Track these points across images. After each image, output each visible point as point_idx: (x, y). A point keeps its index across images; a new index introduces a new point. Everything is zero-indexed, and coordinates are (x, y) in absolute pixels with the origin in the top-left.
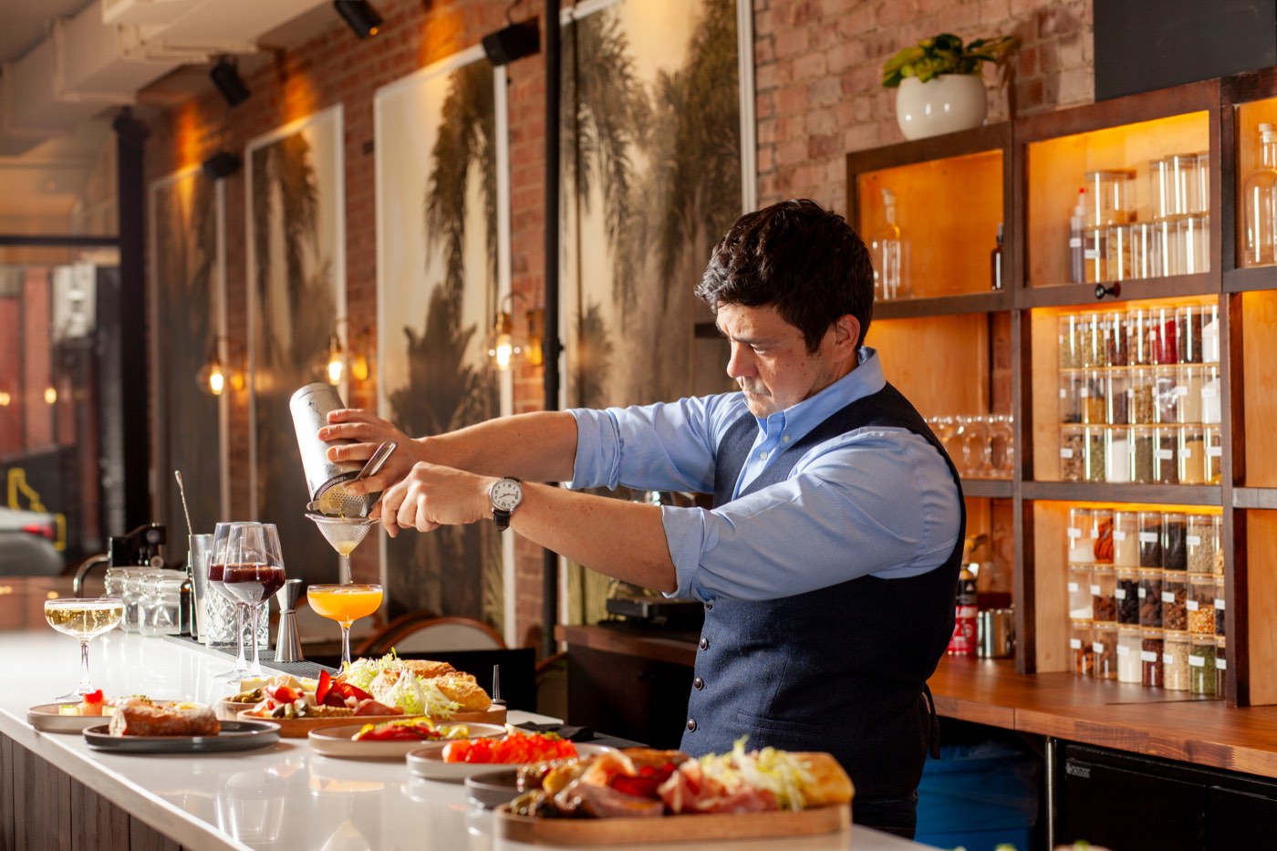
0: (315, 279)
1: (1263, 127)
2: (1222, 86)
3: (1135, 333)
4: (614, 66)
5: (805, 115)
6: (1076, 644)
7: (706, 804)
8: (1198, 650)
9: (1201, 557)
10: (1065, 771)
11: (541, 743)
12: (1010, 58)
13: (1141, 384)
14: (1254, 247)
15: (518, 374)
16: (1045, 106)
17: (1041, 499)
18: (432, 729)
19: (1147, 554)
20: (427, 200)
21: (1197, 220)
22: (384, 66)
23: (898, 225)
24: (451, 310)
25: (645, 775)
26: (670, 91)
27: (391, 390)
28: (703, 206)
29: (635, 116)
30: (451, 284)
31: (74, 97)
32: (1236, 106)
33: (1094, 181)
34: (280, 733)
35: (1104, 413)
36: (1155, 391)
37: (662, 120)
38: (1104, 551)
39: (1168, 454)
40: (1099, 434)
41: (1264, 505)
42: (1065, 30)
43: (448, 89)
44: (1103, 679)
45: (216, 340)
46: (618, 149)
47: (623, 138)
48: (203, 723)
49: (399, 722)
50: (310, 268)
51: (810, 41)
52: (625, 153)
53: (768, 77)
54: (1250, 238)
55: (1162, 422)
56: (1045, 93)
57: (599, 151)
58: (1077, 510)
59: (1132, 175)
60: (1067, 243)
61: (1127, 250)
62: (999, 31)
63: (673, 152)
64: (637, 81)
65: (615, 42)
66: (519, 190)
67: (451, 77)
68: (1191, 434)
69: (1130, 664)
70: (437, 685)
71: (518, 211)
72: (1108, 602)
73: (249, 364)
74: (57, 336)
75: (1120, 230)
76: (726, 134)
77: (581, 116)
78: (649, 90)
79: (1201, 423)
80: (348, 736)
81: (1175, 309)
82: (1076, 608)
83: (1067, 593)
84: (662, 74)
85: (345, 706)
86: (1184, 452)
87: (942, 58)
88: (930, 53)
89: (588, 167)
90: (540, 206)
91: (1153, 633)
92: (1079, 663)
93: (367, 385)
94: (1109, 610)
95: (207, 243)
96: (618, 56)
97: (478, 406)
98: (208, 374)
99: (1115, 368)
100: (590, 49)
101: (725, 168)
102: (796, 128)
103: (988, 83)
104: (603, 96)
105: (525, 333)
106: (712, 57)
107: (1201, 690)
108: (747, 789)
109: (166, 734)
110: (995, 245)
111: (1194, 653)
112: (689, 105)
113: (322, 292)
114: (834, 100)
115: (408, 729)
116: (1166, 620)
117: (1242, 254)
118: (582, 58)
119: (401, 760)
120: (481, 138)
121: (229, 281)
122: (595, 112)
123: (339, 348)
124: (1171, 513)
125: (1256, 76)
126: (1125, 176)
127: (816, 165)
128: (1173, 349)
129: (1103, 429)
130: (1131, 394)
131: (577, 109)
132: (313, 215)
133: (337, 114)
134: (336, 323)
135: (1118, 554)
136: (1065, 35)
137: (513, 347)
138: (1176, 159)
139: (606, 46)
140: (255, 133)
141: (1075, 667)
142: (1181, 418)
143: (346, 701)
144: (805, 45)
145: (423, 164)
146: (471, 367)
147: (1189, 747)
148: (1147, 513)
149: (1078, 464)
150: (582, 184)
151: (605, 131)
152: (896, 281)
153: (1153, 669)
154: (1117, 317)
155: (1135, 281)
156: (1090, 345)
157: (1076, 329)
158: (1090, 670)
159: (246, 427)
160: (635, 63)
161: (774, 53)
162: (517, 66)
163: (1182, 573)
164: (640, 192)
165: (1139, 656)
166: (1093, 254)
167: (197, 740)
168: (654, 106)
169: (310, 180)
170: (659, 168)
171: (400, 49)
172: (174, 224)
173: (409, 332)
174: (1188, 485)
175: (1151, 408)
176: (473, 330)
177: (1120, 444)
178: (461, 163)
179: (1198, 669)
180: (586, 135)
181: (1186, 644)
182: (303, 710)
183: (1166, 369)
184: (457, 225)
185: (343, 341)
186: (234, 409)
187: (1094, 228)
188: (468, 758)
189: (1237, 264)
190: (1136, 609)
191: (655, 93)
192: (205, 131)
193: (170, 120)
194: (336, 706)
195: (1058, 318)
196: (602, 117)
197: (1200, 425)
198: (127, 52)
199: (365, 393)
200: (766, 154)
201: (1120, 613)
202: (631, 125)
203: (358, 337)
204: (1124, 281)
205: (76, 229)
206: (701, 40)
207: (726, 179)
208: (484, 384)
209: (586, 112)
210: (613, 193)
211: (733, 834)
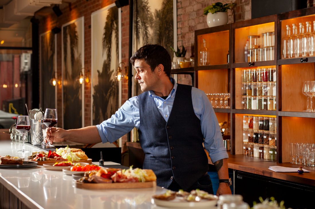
0: (77, 58)
1: (287, 26)
2: (278, 16)
3: (258, 74)
4: (145, 8)
5: (188, 21)
6: (244, 148)
7: (122, 180)
8: (272, 150)
9: (272, 128)
10: (237, 177)
11: (93, 167)
12: (234, 8)
13: (260, 86)
14: (284, 54)
15: (123, 82)
16: (242, 20)
17: (236, 113)
18: (72, 164)
19: (260, 127)
20: (103, 40)
21: (272, 48)
22: (93, 7)
23: (206, 48)
24: (108, 66)
25: (109, 174)
26: (158, 14)
27: (94, 85)
28: (165, 42)
29: (150, 20)
30: (108, 60)
31: (19, 14)
32: (281, 21)
33: (250, 38)
34: (37, 164)
35: (251, 93)
36: (263, 88)
37: (156, 22)
38: (251, 126)
39: (265, 103)
40: (250, 98)
41: (285, 115)
42: (247, 2)
43: (108, 13)
44: (251, 156)
45: (55, 72)
46: (146, 28)
47: (147, 26)
48: (19, 161)
49: (64, 162)
50: (76, 56)
51: (189, 3)
52: (148, 29)
53: (180, 12)
54: (283, 52)
55: (264, 95)
56: (242, 16)
57: (142, 28)
58: (245, 116)
59: (259, 37)
60: (244, 53)
61: (257, 54)
62: (232, 2)
63: (158, 29)
64: (150, 12)
65: (146, 3)
66: (124, 38)
67: (108, 10)
68: (270, 98)
69: (256, 152)
70: (76, 154)
71: (123, 43)
72: (252, 138)
73: (62, 79)
74: (21, 71)
75: (255, 50)
76: (170, 25)
77: (138, 20)
78: (153, 14)
79: (273, 96)
80: (52, 165)
81: (267, 69)
82: (245, 139)
83: (243, 136)
84: (156, 10)
85: (54, 158)
86: (269, 103)
87: (217, 8)
88: (214, 7)
89: (139, 32)
90: (128, 41)
91: (261, 145)
92: (245, 152)
93: (89, 84)
94: (252, 140)
95: (53, 49)
96: (146, 6)
97: (114, 89)
98: (52, 81)
99: (254, 82)
100: (140, 4)
101: (170, 33)
102: (186, 24)
103: (229, 14)
104: (143, 15)
105: (125, 72)
106: (167, 7)
107: (272, 159)
108: (131, 177)
109: (10, 164)
110: (228, 53)
111: (270, 150)
112: (162, 18)
113: (79, 61)
114: (195, 18)
115: (66, 164)
116: (264, 142)
117: (281, 56)
118: (138, 6)
119: (61, 170)
120: (115, 25)
121: (58, 59)
122: (141, 19)
123: (82, 75)
124: (266, 117)
125: (285, 14)
126: (257, 37)
127: (190, 33)
128: (267, 78)
129: (251, 97)
130: (257, 89)
131: (137, 19)
132: (77, 43)
133: (83, 18)
134: (82, 69)
135: (254, 127)
136: (246, 3)
137: (122, 75)
138: (268, 33)
139: (144, 4)
140: (64, 23)
141: (244, 153)
142: (268, 95)
143: (54, 157)
144: (188, 4)
145: (102, 31)
146: (112, 80)
147: (263, 172)
148: (261, 117)
149: (245, 105)
150: (138, 36)
151: (143, 24)
152: (206, 61)
153: (261, 154)
154: (255, 71)
155: (259, 62)
156: (248, 77)
157: (246, 73)
158: (248, 154)
159: (61, 94)
160: (150, 8)
161: (181, 6)
162: (124, 8)
163: (268, 131)
164: (151, 39)
165: (258, 151)
166: (249, 55)
167: (18, 165)
168: (154, 18)
169: (76, 34)
170: (155, 33)
171: (97, 3)
172: (45, 44)
173: (98, 71)
174: (269, 110)
175: (262, 92)
176: (113, 71)
177: (255, 101)
178: (111, 31)
179: (271, 154)
180: (139, 25)
181: (269, 148)
182: (44, 159)
183: (265, 83)
184: (109, 46)
185: (83, 73)
186: (59, 89)
187: (250, 49)
188: (76, 170)
189: (280, 58)
190: (258, 140)
191: (155, 15)
192: (52, 22)
193: (44, 19)
194: (52, 158)
195: (242, 70)
196: (143, 20)
197: (272, 96)
198: (31, 3)
199: (88, 86)
200: (179, 30)
201: (254, 140)
202: (149, 22)
203: (87, 72)
204: (256, 62)
205: (23, 45)
206: (165, 2)
207: (170, 36)
208: (115, 84)
209: (139, 19)
210: (145, 39)
211: (128, 187)
